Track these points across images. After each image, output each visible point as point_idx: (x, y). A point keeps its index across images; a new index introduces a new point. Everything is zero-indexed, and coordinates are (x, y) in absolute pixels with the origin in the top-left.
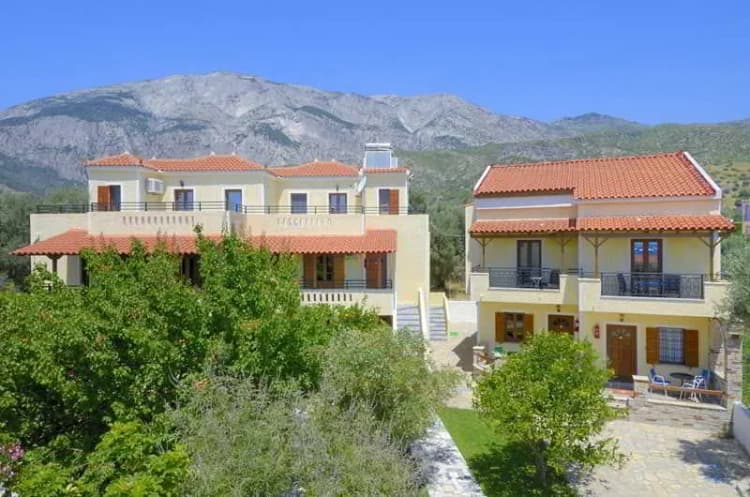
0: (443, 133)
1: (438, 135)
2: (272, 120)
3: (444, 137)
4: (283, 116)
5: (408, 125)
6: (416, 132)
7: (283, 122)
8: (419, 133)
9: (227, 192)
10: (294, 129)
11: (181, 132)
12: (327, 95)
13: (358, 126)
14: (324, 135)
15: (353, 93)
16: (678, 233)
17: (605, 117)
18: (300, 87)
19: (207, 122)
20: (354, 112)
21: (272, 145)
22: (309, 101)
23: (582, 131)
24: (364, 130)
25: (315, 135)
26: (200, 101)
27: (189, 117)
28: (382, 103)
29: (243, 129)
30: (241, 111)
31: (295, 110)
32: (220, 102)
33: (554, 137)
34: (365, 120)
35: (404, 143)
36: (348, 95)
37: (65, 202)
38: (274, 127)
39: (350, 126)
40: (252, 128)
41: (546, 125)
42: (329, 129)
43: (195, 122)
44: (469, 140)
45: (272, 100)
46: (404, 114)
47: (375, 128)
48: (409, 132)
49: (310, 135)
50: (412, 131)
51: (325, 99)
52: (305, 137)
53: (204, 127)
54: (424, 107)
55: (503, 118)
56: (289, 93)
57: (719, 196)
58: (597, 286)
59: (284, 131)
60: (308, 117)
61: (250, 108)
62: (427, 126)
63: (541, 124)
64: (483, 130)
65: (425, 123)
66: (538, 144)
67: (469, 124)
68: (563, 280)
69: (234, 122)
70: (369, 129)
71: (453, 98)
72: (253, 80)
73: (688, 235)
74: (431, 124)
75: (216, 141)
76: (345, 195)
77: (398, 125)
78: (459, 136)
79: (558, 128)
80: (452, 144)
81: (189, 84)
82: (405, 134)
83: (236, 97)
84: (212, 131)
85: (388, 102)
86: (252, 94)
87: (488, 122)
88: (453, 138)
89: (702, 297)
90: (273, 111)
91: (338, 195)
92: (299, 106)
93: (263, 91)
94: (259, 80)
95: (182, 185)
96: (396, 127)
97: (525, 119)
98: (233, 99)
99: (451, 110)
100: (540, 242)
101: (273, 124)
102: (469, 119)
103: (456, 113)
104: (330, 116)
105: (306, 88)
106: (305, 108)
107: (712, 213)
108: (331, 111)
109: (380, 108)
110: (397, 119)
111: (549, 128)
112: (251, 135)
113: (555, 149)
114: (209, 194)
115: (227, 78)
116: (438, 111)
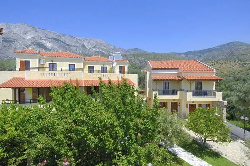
1: (96, 50)
2: (41, 41)
3: (98, 51)
4: (45, 40)
5: (87, 46)
6: (90, 49)
7: (44, 42)
8: (91, 49)
9: (69, 65)
10: (49, 45)
11: (4, 43)
12: (61, 35)
13: (71, 46)
14: (59, 47)
15: (69, 35)
16: (206, 80)
17: (140, 49)
18: (51, 31)
19: (15, 40)
20: (70, 41)
21: (41, 49)
22: (54, 36)
23: (135, 53)
24: (73, 47)
25: (56, 47)
26: (13, 32)
27: (8, 38)
28: (79, 39)
29: (29, 43)
30: (28, 37)
31: (49, 38)
32: (21, 34)
33: (128, 53)
34: (73, 44)
35: (86, 52)
37: (6, 66)
38: (41, 44)
39: (68, 45)
40: (33, 43)
41: (125, 50)
42: (61, 46)
43: (11, 40)
44: (105, 53)
45: (41, 34)
46: (86, 43)
47: (77, 46)
48: (87, 49)
49: (55, 47)
50: (88, 49)
51: (60, 36)
52: (52, 47)
53: (13, 41)
54: (92, 42)
55: (114, 47)
56: (47, 33)
57: (215, 71)
58: (191, 94)
59: (45, 45)
60: (54, 41)
61: (33, 36)
62: (93, 47)
63: (124, 50)
64: (109, 50)
66: (124, 55)
67: (105, 48)
68: (178, 92)
69: (26, 41)
70: (74, 47)
71: (100, 40)
72: (33, 27)
73: (208, 81)
75: (19, 46)
76: (106, 67)
77: (84, 46)
79: (129, 51)
80: (100, 53)
81: (8, 26)
82: (86, 49)
83: (27, 32)
84: (17, 43)
85: (81, 39)
86: (33, 32)
87: (110, 48)
88: (101, 52)
89: (215, 96)
90: (41, 38)
91: (104, 67)
92: (50, 37)
93: (37, 31)
94: (36, 27)
95: (52, 62)
96: (84, 47)
97: (120, 48)
98: (25, 33)
99: (100, 44)
100: (169, 82)
101: (41, 42)
102: (105, 47)
103: (101, 44)
104: (62, 42)
105: (53, 32)
106: (53, 38)
107: (213, 75)
108: (62, 40)
109: (78, 41)
110: (84, 44)
111: (126, 51)
112: (32, 45)
113: (128, 57)
114: (63, 65)
115: (23, 25)
116: (96, 43)
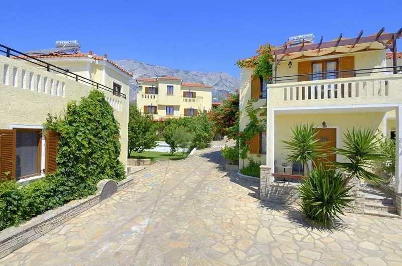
0: (221, 89)
1: (219, 89)
15: (184, 70)
18: (161, 67)
28: (196, 75)
36: (182, 71)
46: (205, 80)
54: (213, 77)
56: (156, 70)
62: (214, 85)
65: (214, 84)
67: (232, 86)
71: (226, 74)
72: (141, 64)
74: (217, 85)
78: (228, 90)
85: (198, 74)
88: (225, 91)
94: (143, 63)
99: (225, 79)
102: (232, 83)
103: (227, 80)
105: (164, 67)
109: (195, 77)
115: (130, 62)
116: (219, 79)
